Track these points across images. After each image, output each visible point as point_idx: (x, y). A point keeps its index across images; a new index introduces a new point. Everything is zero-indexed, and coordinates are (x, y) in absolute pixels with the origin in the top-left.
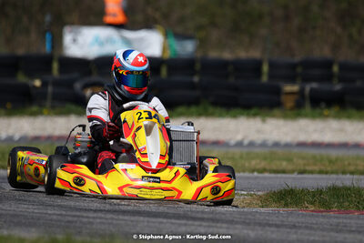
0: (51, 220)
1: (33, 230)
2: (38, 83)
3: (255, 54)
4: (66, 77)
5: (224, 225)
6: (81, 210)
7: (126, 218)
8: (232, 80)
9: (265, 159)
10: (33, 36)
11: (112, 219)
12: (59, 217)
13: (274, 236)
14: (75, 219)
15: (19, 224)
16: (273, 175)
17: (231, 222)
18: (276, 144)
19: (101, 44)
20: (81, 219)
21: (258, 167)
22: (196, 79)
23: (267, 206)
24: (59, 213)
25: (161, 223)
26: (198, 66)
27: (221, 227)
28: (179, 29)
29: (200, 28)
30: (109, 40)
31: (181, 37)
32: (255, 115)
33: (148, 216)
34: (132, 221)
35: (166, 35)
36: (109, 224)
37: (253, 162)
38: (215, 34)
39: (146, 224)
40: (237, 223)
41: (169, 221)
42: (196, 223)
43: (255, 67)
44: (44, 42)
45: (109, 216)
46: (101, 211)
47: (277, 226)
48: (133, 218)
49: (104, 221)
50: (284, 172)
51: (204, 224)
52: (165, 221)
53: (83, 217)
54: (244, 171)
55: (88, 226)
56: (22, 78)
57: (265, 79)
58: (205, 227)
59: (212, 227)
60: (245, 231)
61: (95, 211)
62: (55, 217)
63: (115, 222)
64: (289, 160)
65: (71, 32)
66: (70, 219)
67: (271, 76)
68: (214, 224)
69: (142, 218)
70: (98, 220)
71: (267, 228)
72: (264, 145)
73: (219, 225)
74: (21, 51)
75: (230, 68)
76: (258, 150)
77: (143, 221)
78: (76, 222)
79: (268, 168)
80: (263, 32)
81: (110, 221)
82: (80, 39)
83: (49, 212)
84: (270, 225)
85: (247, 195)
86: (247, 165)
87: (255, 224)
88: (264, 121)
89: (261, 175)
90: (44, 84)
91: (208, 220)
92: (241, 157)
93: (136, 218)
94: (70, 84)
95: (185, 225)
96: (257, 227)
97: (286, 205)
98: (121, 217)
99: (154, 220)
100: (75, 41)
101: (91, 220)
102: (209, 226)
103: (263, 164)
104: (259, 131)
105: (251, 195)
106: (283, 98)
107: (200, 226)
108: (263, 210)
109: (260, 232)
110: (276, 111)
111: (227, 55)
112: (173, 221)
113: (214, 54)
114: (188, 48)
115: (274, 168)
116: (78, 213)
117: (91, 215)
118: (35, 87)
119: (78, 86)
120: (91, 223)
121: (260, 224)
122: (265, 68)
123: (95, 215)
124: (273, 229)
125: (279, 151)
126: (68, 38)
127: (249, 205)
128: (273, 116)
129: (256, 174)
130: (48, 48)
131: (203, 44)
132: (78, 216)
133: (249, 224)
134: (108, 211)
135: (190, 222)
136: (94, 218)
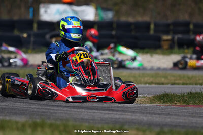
0: (33, 111)
1: (23, 117)
2: (25, 35)
3: (146, 18)
4: (41, 32)
5: (130, 114)
6: (49, 105)
7: (75, 110)
8: (133, 33)
9: (152, 77)
10: (23, 9)
11: (67, 110)
12: (38, 110)
13: (157, 119)
14: (47, 110)
15: (15, 114)
16: (157, 86)
17: (134, 112)
18: (159, 69)
19: (61, 13)
20: (49, 110)
21: (149, 81)
22: (114, 33)
23: (153, 103)
24: (37, 107)
25: (95, 112)
26: (115, 26)
27: (128, 115)
28: (104, 5)
29: (116, 4)
30: (65, 11)
31: (105, 9)
32: (147, 53)
33: (87, 109)
34: (78, 112)
35: (97, 9)
36: (65, 113)
37: (146, 79)
38: (124, 8)
39: (86, 113)
40: (137, 112)
41: (99, 111)
42: (114, 113)
43: (147, 26)
44: (29, 13)
45: (65, 109)
46: (61, 106)
47: (159, 114)
48: (78, 110)
49: (62, 111)
50: (163, 84)
51: (118, 113)
52: (97, 111)
53: (51, 109)
54: (141, 84)
55: (54, 114)
56: (16, 33)
57: (152, 32)
58: (119, 114)
59: (123, 115)
60: (142, 117)
61: (58, 106)
62: (35, 109)
63: (69, 112)
64: (166, 77)
65: (43, 7)
66: (44, 110)
67: (155, 31)
68: (124, 113)
69: (83, 110)
70: (59, 111)
71: (154, 115)
72: (152, 69)
73: (127, 113)
74: (16, 18)
75: (133, 27)
76: (148, 72)
77: (85, 112)
78: (47, 112)
79: (154, 82)
80: (151, 6)
81: (66, 112)
82: (49, 11)
83: (32, 107)
84: (155, 114)
85: (143, 97)
86: (142, 80)
87: (147, 113)
88: (152, 56)
89: (150, 86)
90: (29, 36)
91: (121, 111)
92: (139, 76)
93: (81, 110)
94: (43, 36)
95: (108, 114)
96: (148, 115)
97: (164, 102)
98: (72, 110)
99: (90, 111)
100: (46, 12)
101: (56, 111)
102: (121, 115)
103: (151, 80)
104: (149, 62)
105: (145, 97)
106: (163, 43)
107: (117, 114)
108: (151, 105)
109: (150, 118)
110: (159, 51)
111: (131, 20)
112: (101, 112)
113: (123, 19)
114: (109, 15)
115: (158, 82)
116: (48, 108)
117: (55, 108)
118: (24, 38)
119: (48, 37)
120: (56, 113)
121: (150, 113)
122: (152, 26)
123: (58, 108)
124: (157, 116)
125: (160, 72)
126: (42, 10)
127: (144, 102)
128: (157, 53)
129: (147, 85)
130: (31, 16)
131: (117, 13)
132: (48, 109)
133: (143, 113)
134: (65, 106)
135: (111, 112)
136: (57, 110)
